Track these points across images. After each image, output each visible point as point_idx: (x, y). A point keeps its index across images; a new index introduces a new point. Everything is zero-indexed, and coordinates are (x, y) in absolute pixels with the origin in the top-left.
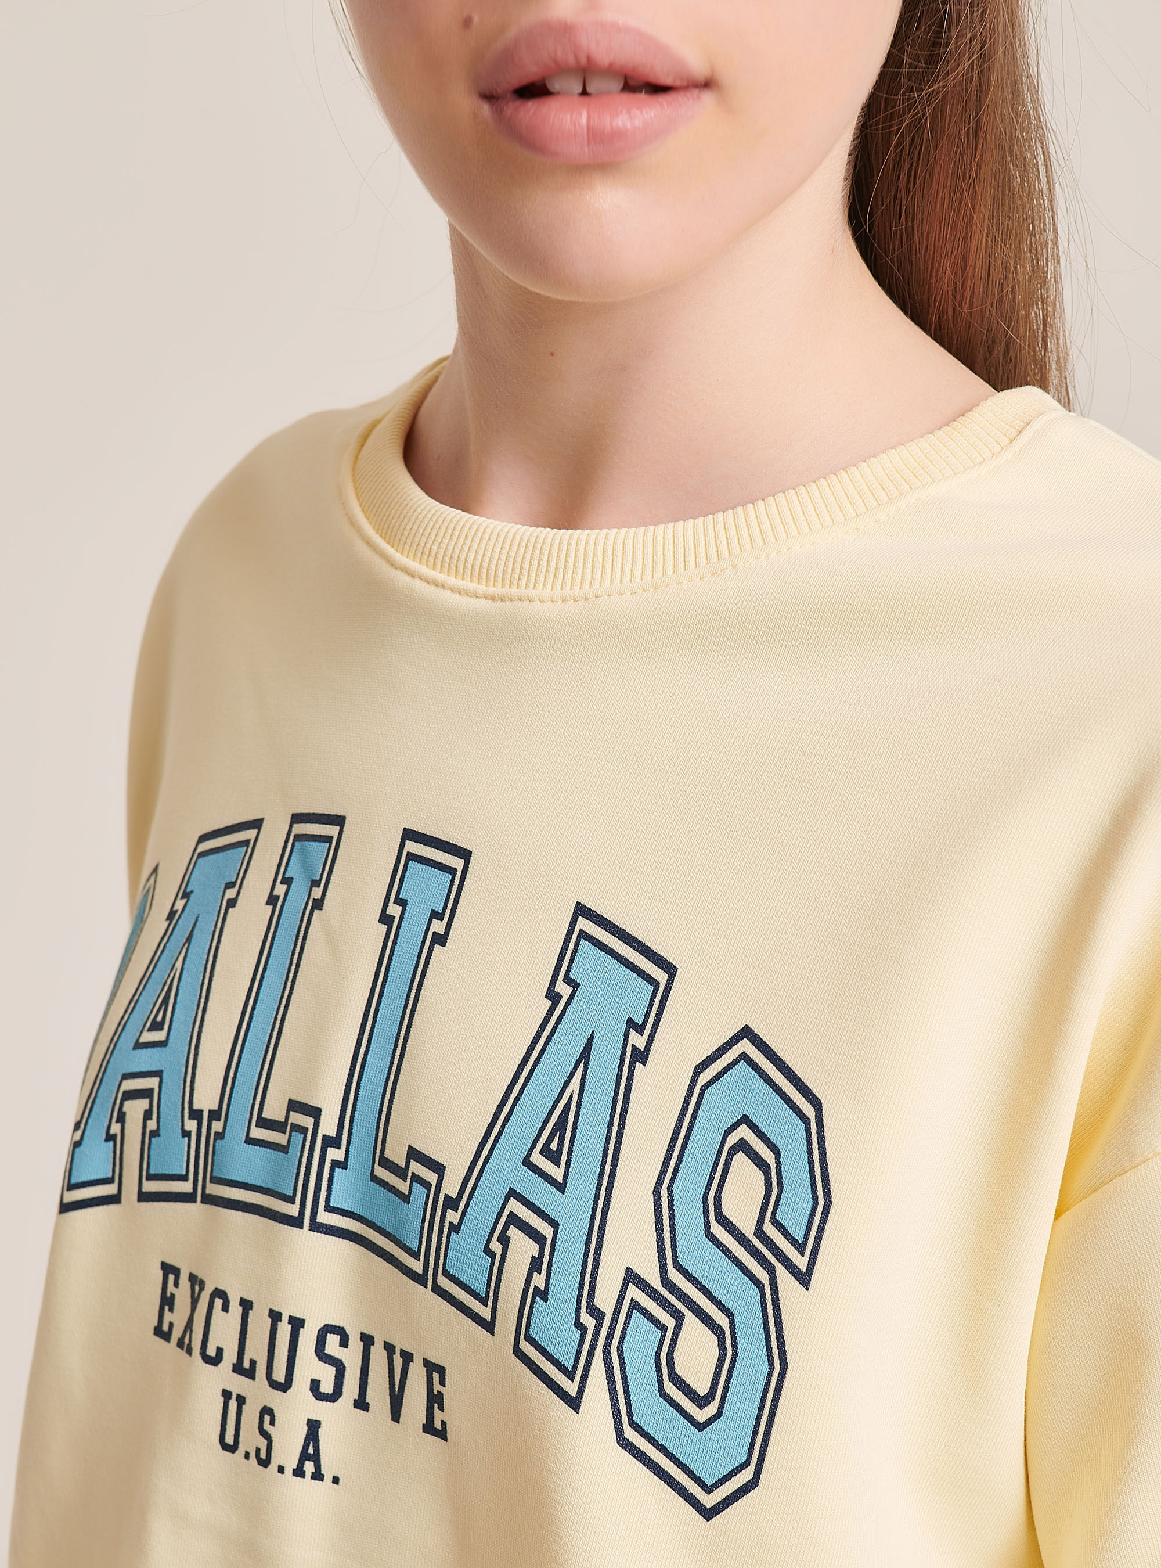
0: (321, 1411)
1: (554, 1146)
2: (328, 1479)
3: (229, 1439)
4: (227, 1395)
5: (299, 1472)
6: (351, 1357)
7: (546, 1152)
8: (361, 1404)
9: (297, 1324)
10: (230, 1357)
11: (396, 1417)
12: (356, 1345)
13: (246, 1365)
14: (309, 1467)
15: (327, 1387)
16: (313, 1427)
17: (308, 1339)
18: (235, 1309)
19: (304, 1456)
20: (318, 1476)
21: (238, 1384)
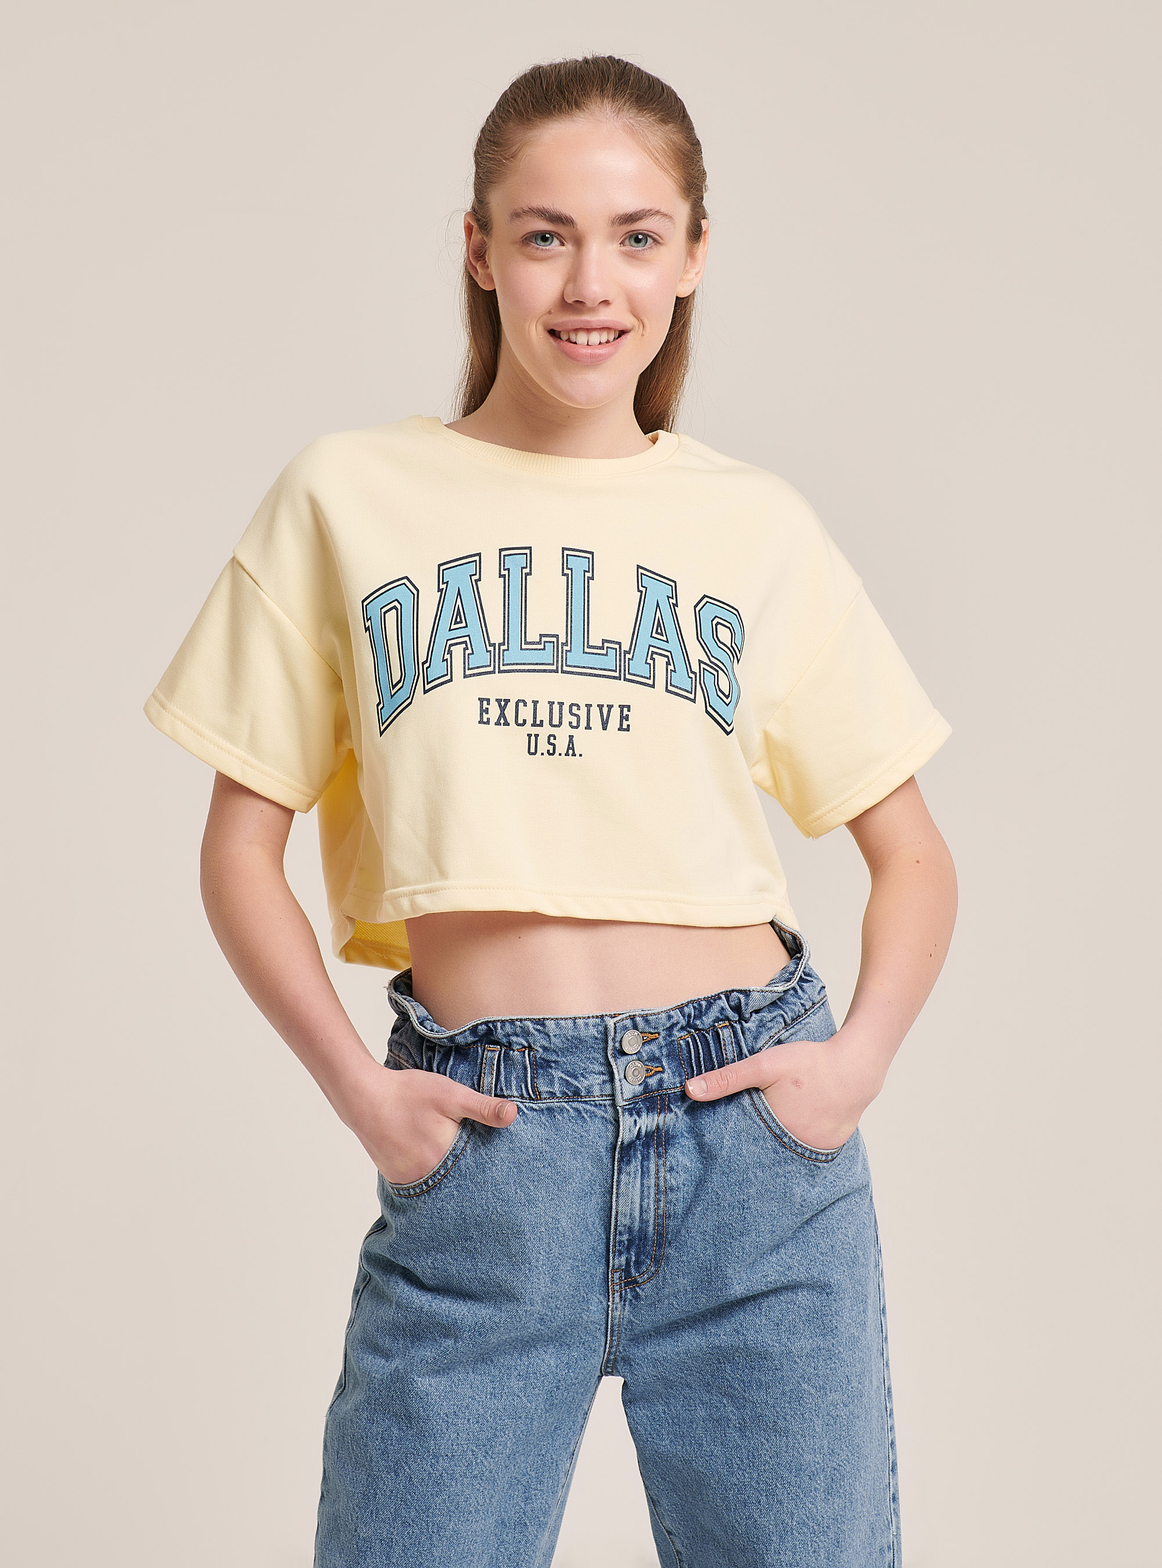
0: (573, 732)
1: (659, 631)
2: (578, 755)
3: (532, 750)
4: (529, 736)
5: (567, 754)
6: (583, 713)
7: (657, 633)
8: (588, 727)
9: (561, 704)
10: (530, 721)
11: (605, 728)
12: (584, 709)
13: (538, 722)
14: (571, 752)
15: (575, 724)
16: (571, 737)
17: (566, 708)
18: (530, 705)
19: (569, 748)
20: (574, 755)
21: (534, 730)
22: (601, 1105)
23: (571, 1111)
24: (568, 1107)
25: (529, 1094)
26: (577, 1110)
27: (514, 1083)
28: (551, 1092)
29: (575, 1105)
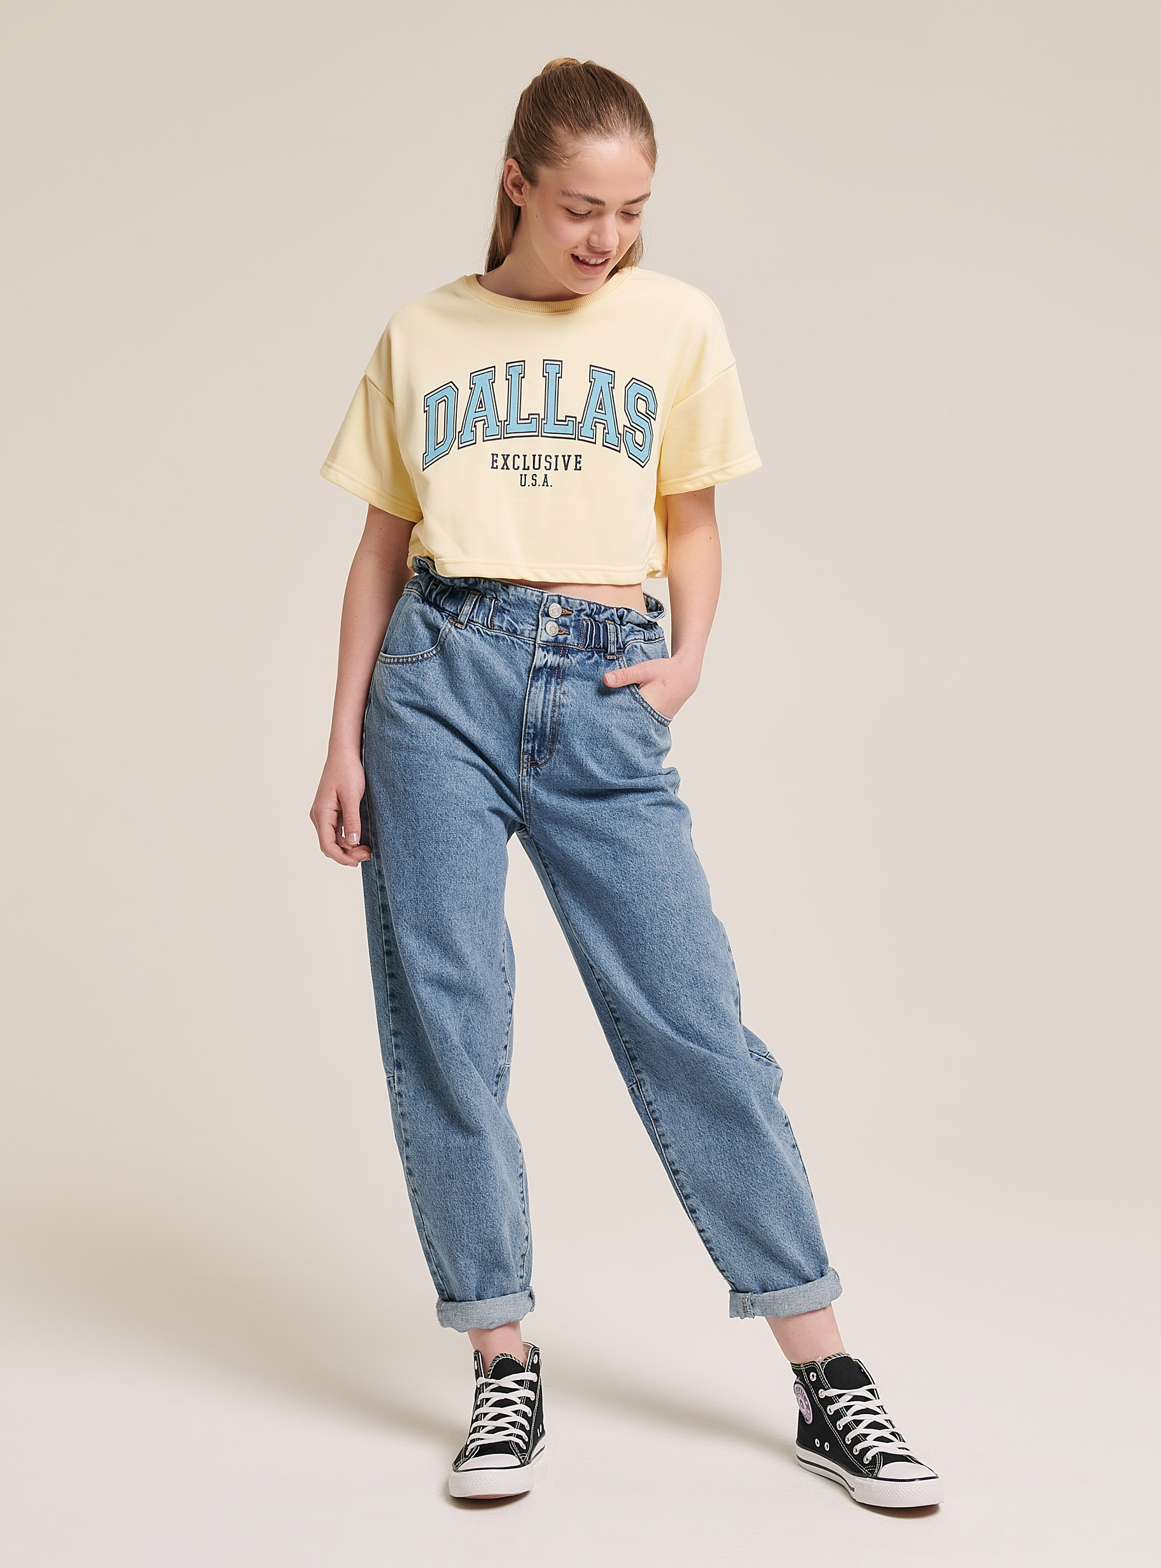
0: (547, 472)
1: (601, 407)
2: (550, 486)
3: (523, 484)
4: (521, 475)
5: (543, 485)
6: (553, 461)
8: (556, 469)
9: (540, 456)
10: (522, 467)
11: (566, 469)
12: (554, 458)
13: (526, 467)
14: (545, 484)
15: (548, 467)
16: (546, 475)
17: (543, 458)
18: (522, 458)
19: (544, 482)
20: (547, 486)
21: (524, 472)
22: (527, 643)
23: (509, 641)
24: (508, 639)
25: (487, 624)
26: (512, 641)
27: (481, 616)
28: (500, 627)
29: (512, 638)
